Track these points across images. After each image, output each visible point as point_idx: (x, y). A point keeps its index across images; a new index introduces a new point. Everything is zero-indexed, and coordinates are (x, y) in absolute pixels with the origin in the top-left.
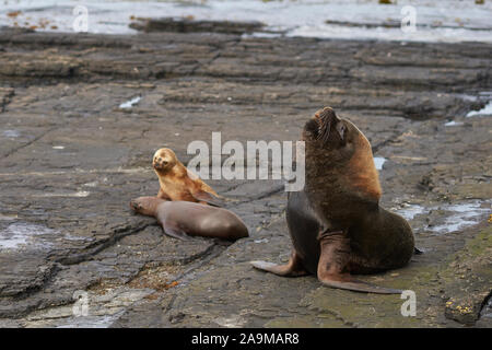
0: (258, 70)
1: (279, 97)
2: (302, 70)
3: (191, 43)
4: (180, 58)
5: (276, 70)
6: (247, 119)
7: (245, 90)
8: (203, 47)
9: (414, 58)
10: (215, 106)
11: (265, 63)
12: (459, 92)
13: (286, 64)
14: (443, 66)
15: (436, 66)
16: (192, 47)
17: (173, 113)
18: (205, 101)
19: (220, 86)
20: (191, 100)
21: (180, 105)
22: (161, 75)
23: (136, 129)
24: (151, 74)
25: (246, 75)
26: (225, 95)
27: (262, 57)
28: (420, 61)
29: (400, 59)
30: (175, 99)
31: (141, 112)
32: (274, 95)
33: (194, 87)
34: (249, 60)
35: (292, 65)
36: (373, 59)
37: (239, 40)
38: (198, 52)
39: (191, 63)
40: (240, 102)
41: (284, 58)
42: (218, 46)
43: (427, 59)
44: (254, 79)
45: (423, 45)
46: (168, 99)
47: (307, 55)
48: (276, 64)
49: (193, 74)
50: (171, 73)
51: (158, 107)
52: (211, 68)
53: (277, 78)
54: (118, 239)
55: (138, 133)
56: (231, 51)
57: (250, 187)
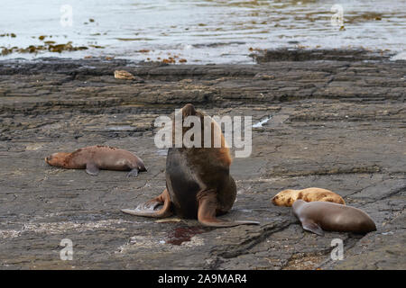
0: (368, 91)
1: (389, 114)
3: (307, 70)
4: (299, 83)
5: (383, 90)
6: (364, 133)
7: (360, 109)
8: (318, 73)
10: (335, 124)
11: (374, 85)
13: (392, 85)
16: (308, 73)
17: (300, 131)
18: (325, 119)
19: (337, 105)
20: (314, 119)
21: (304, 124)
22: (284, 99)
23: (271, 145)
24: (275, 98)
25: (358, 96)
26: (343, 113)
27: (372, 80)
30: (300, 119)
31: (271, 131)
32: (386, 112)
33: (315, 107)
34: (359, 82)
35: (398, 85)
37: (348, 66)
38: (314, 77)
39: (309, 87)
40: (356, 119)
42: (330, 71)
44: (366, 99)
46: (293, 119)
48: (384, 85)
49: (311, 96)
50: (292, 96)
51: (286, 126)
52: (327, 91)
53: (385, 98)
54: (267, 236)
55: (272, 149)
56: (342, 75)
57: (374, 190)
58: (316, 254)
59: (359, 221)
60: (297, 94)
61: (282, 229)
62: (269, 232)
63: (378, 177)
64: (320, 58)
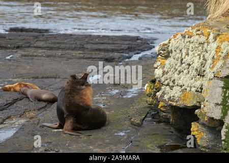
0: (52, 45)
1: (61, 55)
2: (67, 45)
3: (27, 36)
4: (24, 41)
5: (58, 45)
6: (52, 62)
7: (50, 52)
8: (31, 38)
9: (105, 41)
10: (39, 58)
11: (54, 43)
12: (122, 53)
13: (61, 43)
14: (116, 44)
15: (114, 44)
16: (27, 37)
17: (25, 60)
18: (36, 56)
19: (40, 51)
20: (31, 56)
21: (27, 58)
22: (18, 47)
23: (14, 66)
24: (14, 47)
25: (48, 47)
26: (43, 54)
27: (53, 41)
28: (108, 42)
29: (101, 42)
30: (25, 56)
31: (14, 60)
32: (60, 54)
33: (31, 51)
34: (48, 42)
35: (64, 44)
36: (92, 42)
37: (43, 35)
38: (30, 39)
39: (28, 43)
40: (48, 56)
41: (60, 41)
42: (36, 37)
43: (110, 42)
44: (51, 49)
45: (108, 36)
46: (22, 56)
47: (68, 40)
48: (58, 43)
49: (29, 47)
50: (21, 47)
51: (20, 59)
52: (35, 45)
53: (59, 48)
54: (15, 102)
55: (15, 67)
56: (41, 39)
57: (57, 85)
58: (34, 110)
59: (52, 97)
60: (23, 45)
61: (21, 100)
62: (15, 101)
63: (58, 80)
64: (32, 32)
